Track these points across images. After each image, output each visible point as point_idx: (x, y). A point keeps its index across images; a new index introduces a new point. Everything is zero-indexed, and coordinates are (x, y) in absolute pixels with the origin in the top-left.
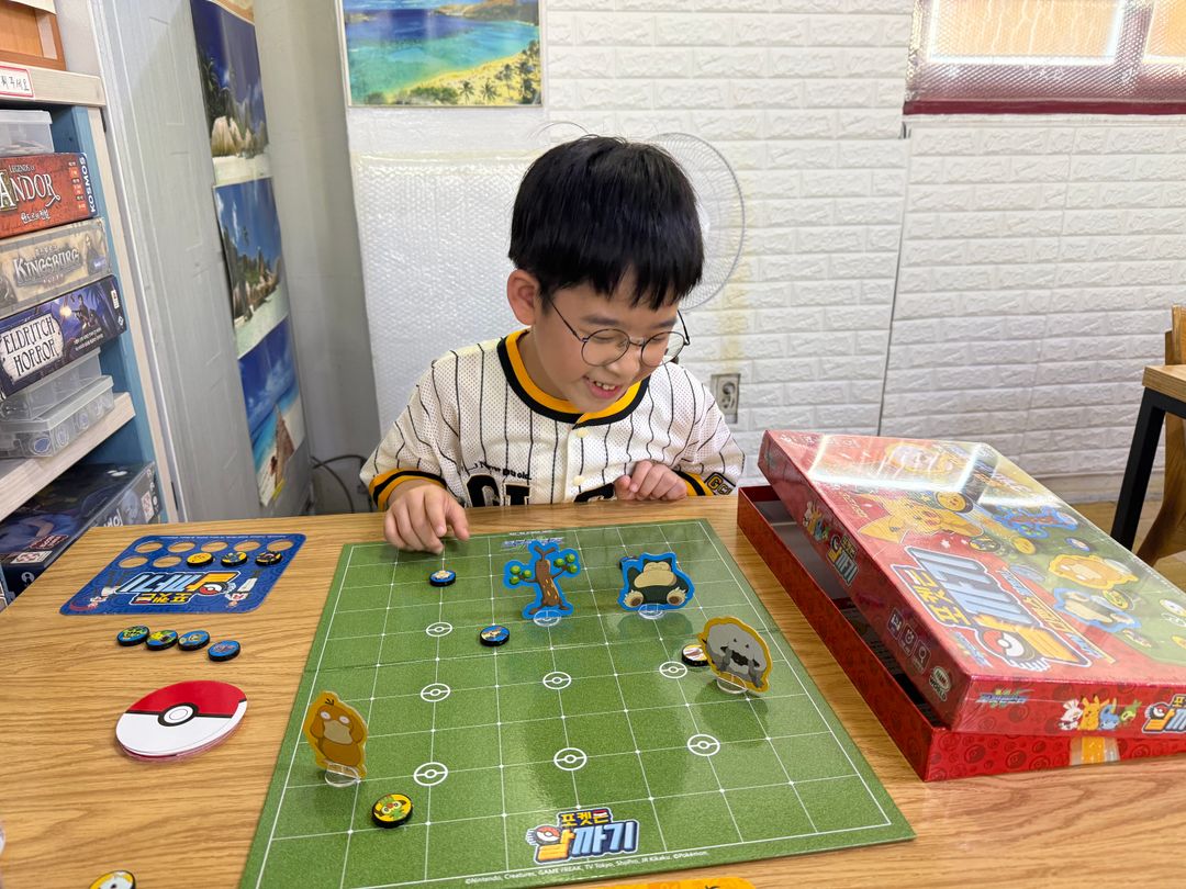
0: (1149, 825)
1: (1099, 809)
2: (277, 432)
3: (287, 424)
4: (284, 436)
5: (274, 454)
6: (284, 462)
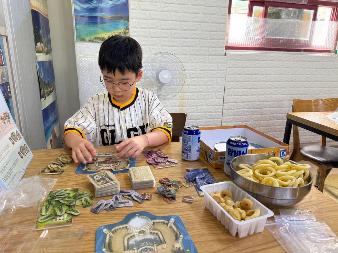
2: (52, 132)
3: (55, 130)
4: (54, 133)
5: (51, 138)
6: (54, 141)
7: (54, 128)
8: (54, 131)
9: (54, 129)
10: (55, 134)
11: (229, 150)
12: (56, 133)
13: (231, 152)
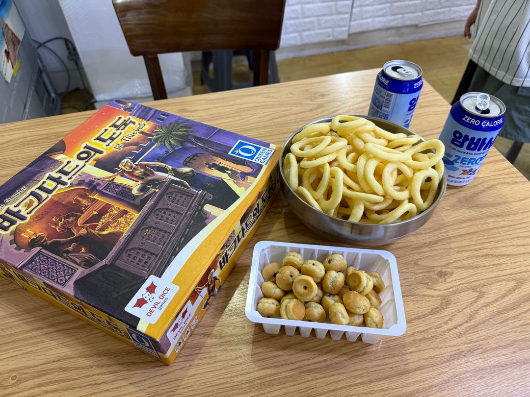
0: (512, 313)
1: (486, 305)
2: (3, 33)
3: (10, 26)
4: (10, 34)
5: (6, 48)
6: (14, 50)
7: (6, 23)
8: (9, 29)
9: (7, 25)
10: (13, 34)
11: (458, 135)
12: (14, 32)
13: (461, 140)
